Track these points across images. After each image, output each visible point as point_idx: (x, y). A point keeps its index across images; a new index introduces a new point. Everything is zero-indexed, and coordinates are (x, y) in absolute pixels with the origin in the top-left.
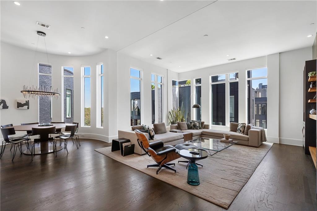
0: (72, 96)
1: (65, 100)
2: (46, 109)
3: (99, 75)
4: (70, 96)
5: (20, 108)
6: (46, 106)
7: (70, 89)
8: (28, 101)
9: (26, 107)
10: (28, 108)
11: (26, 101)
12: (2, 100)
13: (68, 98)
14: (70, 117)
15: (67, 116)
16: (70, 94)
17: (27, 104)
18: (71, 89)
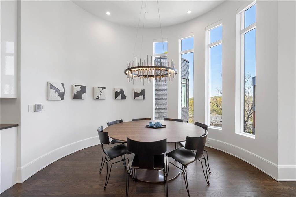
0: (187, 85)
1: (182, 89)
2: (165, 99)
3: (241, 32)
4: (186, 85)
5: (136, 98)
6: (165, 96)
7: (185, 78)
8: (144, 89)
9: (141, 97)
10: (144, 98)
11: (142, 90)
12: (121, 90)
13: (183, 88)
14: (186, 107)
15: (183, 107)
16: (186, 83)
17: (142, 93)
18: (187, 78)
